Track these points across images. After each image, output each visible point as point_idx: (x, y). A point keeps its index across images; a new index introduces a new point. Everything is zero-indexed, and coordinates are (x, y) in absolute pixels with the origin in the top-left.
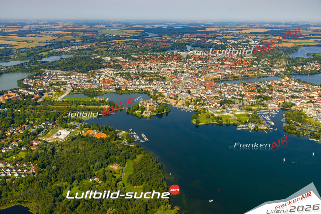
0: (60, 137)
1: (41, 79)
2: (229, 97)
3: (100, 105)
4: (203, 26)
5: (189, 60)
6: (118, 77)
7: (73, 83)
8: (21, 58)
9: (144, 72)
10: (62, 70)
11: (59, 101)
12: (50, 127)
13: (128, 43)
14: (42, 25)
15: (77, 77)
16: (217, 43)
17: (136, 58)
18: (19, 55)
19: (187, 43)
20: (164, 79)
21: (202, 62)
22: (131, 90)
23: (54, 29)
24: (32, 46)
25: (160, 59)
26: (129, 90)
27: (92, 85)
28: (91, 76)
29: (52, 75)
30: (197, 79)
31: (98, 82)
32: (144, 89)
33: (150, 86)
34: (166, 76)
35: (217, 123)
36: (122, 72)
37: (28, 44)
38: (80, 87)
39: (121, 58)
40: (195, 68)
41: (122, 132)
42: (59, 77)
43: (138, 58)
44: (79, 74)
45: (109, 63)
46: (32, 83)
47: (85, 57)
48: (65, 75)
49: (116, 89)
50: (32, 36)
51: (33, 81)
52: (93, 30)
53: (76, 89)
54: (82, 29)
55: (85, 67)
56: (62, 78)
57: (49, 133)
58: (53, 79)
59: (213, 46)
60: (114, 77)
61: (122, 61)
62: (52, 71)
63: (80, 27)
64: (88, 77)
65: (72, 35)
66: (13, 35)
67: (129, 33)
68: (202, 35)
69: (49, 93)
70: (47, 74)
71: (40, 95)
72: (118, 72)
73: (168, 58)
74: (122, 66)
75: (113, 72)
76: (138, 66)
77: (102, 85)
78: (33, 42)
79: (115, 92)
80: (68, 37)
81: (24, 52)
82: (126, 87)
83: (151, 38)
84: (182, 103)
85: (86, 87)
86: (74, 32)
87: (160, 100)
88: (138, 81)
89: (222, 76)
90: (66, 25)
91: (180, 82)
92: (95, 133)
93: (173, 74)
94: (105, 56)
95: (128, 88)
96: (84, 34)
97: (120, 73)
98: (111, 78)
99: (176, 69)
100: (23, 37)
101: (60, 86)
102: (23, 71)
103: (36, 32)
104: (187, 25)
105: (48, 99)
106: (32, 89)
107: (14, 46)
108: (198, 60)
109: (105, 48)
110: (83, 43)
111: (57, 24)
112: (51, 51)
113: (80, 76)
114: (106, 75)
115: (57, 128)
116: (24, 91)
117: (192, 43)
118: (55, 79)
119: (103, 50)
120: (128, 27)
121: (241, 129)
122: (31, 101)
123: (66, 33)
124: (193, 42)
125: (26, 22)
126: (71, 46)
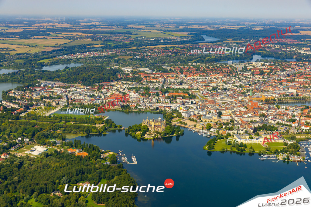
0: (33, 153)
1: (32, 91)
2: (273, 122)
3: (95, 123)
4: (299, 27)
5: (243, 75)
6: (131, 93)
7: (71, 97)
8: (15, 66)
9: (170, 88)
10: (62, 81)
11: (45, 117)
12: (26, 143)
13: (167, 49)
14: (56, 24)
15: (78, 90)
16: (304, 53)
17: (167, 70)
18: (14, 62)
19: (256, 51)
20: (193, 97)
21: (262, 77)
22: (142, 109)
23: (71, 29)
24: (34, 50)
25: (202, 71)
26: (140, 108)
27: (94, 100)
28: (96, 89)
29: (47, 86)
30: (240, 98)
31: (103, 97)
32: (159, 108)
33: (169, 105)
34: (198, 93)
35: (237, 150)
36: (140, 86)
37: (30, 48)
38: (77, 103)
39: (147, 69)
40: (245, 85)
41: (109, 153)
42: (55, 90)
43: (170, 70)
44: (82, 87)
45: (128, 74)
46: (20, 95)
47: (98, 66)
48: (64, 88)
49: (123, 107)
50: (38, 38)
51: (22, 93)
52: (125, 31)
53: (72, 104)
54: (110, 29)
55: (93, 79)
56: (59, 91)
57: (23, 149)
58: (47, 92)
59: (295, 57)
60: (126, 92)
61: (146, 73)
62: (49, 82)
63: (109, 27)
64: (92, 91)
65: (92, 38)
66: (14, 36)
67: (176, 37)
68: (288, 41)
69: (37, 107)
70: (42, 85)
71: (24, 109)
72: (135, 86)
73: (214, 71)
74: (144, 78)
75: (127, 86)
76: (165, 80)
77: (107, 101)
78: (37, 46)
79: (121, 109)
80: (86, 40)
81: (21, 59)
82: (137, 105)
83: (206, 44)
84: (201, 126)
85: (86, 102)
86: (98, 34)
87: (175, 121)
88: (156, 97)
89: (280, 96)
90: (90, 24)
91: (214, 102)
92: (76, 151)
93: (209, 92)
94: (126, 67)
95: (140, 105)
96: (110, 36)
97: (136, 87)
98: (123, 93)
99: (217, 85)
100: (26, 39)
101: (53, 100)
102: (12, 82)
103: (45, 33)
104: (274, 25)
105: (33, 114)
106: (17, 102)
107: (10, 51)
108: (256, 75)
109: (131, 55)
110: (104, 49)
111: (78, 22)
112: (56, 58)
113: (83, 89)
114: (117, 89)
115: (33, 144)
116: (7, 103)
117: (264, 52)
118: (49, 92)
119: (127, 58)
120: (179, 27)
121: (265, 159)
122: (12, 114)
123: (86, 35)
124: (267, 51)
125: (36, 19)
126: (86, 52)
